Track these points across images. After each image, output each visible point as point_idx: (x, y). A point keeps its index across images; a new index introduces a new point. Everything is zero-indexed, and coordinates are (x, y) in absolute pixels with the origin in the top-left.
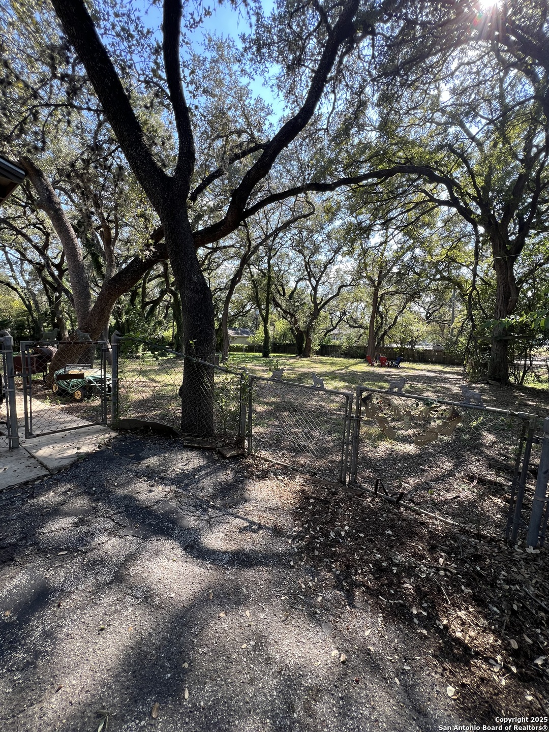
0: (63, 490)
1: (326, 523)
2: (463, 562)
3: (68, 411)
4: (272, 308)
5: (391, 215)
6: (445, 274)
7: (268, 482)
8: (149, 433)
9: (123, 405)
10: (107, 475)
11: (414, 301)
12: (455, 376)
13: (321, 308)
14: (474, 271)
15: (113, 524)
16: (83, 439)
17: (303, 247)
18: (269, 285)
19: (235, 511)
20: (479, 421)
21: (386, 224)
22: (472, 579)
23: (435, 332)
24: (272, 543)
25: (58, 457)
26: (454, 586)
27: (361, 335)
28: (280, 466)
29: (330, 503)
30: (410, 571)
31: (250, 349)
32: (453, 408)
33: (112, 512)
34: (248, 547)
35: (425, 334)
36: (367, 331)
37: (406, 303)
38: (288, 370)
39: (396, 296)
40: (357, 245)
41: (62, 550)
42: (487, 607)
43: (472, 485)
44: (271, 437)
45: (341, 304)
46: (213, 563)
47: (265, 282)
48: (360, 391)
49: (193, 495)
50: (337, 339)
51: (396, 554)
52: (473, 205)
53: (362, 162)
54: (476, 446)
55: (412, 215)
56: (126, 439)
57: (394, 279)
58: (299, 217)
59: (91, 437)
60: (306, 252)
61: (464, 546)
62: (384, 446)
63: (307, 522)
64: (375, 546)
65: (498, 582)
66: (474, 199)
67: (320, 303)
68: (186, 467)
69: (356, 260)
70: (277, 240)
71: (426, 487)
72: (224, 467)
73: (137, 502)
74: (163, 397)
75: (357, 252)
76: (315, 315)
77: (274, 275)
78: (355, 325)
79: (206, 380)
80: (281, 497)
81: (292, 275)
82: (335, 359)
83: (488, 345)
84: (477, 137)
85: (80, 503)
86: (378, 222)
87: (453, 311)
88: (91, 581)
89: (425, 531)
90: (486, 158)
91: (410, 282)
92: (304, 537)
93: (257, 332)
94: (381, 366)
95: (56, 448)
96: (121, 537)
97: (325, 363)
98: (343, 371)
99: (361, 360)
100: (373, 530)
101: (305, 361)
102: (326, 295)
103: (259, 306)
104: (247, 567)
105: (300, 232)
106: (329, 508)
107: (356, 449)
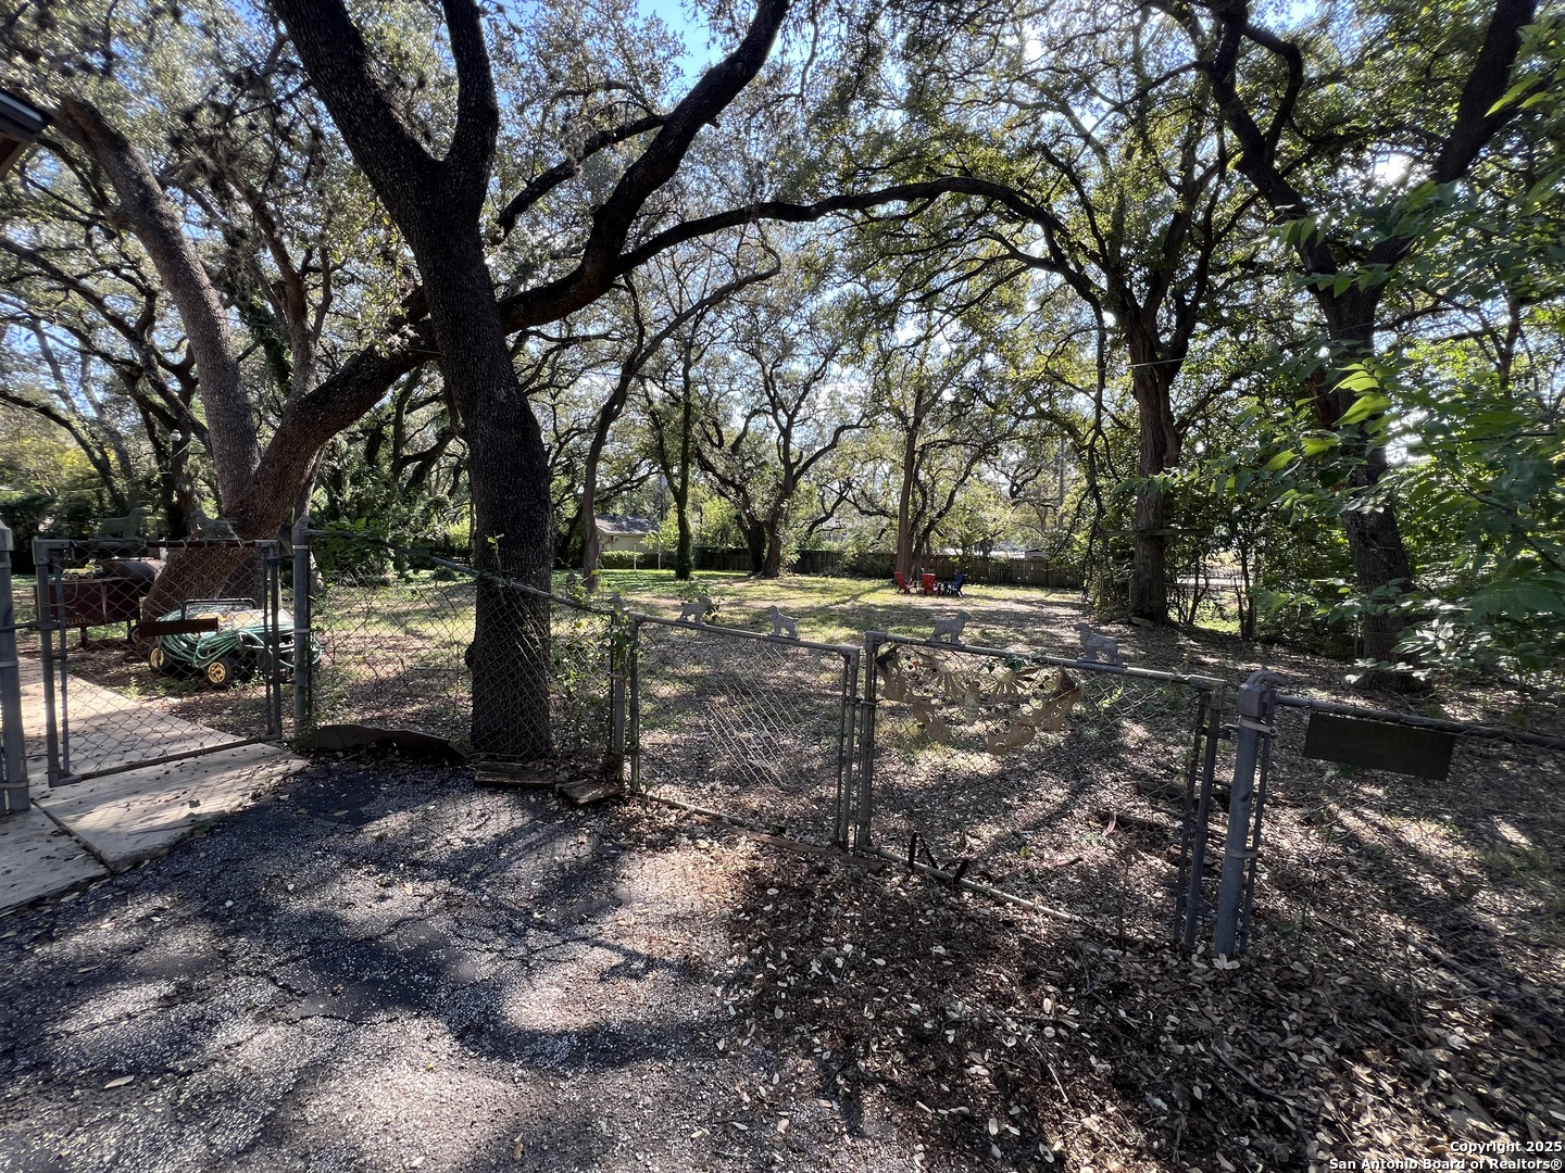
0: (141, 913)
1: (801, 942)
2: (1092, 1001)
3: (187, 713)
4: (695, 473)
5: (935, 283)
6: (1045, 406)
7: (675, 856)
8: (391, 757)
9: (325, 691)
10: (270, 866)
11: (986, 461)
12: (1069, 611)
13: (800, 473)
14: (1098, 400)
15: (272, 989)
16: (213, 779)
17: (759, 343)
18: (687, 423)
19: (593, 930)
20: (1115, 697)
21: (928, 300)
22: (1111, 1039)
23: (1028, 523)
24: (677, 1001)
25: (137, 828)
26: (1075, 1058)
27: (883, 531)
28: (703, 818)
29: (813, 895)
30: (982, 1034)
31: (649, 561)
32: (1064, 673)
33: (273, 960)
34: (617, 1016)
35: (1009, 527)
36: (896, 522)
37: (972, 463)
38: (730, 605)
39: (952, 450)
40: (870, 342)
41: (118, 1074)
42: (1142, 1098)
43: (1105, 833)
44: (688, 754)
45: (841, 466)
46: (529, 1064)
47: (679, 416)
48: (874, 644)
49: (492, 900)
50: (835, 539)
51: (952, 999)
52: (1092, 270)
53: (875, 171)
54: (1109, 751)
55: (978, 284)
56: (330, 773)
57: (946, 415)
58: (749, 280)
59: (235, 773)
60: (766, 355)
61: (1094, 966)
62: (930, 761)
63: (759, 943)
64: (909, 984)
65: (1163, 1039)
66: (1093, 257)
67: (797, 463)
68: (479, 834)
69: (868, 373)
70: (703, 326)
71: (1015, 842)
72: (571, 828)
73: (343, 930)
74: (435, 672)
75: (870, 358)
76: (787, 487)
77: (698, 403)
78: (871, 509)
79: (530, 627)
80: (702, 888)
81: (738, 402)
82: (831, 580)
83: (1128, 546)
84: (1094, 134)
85: (187, 942)
86: (911, 296)
87: (1062, 481)
88: (194, 1149)
89: (1013, 942)
90: (1112, 179)
91: (979, 422)
92: (752, 978)
93: (664, 526)
95: (136, 806)
96: (291, 1022)
97: (811, 589)
98: (847, 606)
99: (885, 582)
100: (905, 948)
101: (768, 586)
102: (809, 447)
103: (666, 468)
104: (613, 1065)
105: (753, 313)
106: (809, 906)
107: (869, 770)
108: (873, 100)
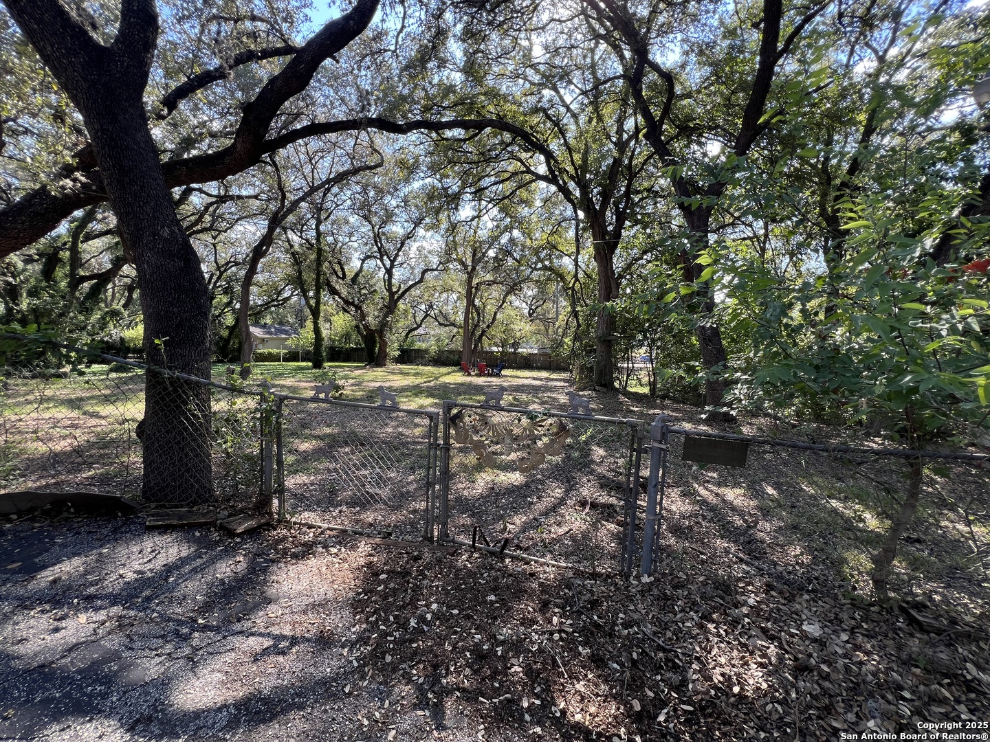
1: (403, 607)
2: (579, 613)
4: (325, 296)
5: (483, 183)
6: (547, 263)
7: (312, 562)
8: (65, 515)
11: (515, 294)
12: (562, 384)
13: (399, 298)
14: (576, 261)
17: (369, 211)
18: (319, 262)
19: (248, 624)
20: (588, 434)
21: (479, 193)
22: (590, 633)
23: (538, 332)
24: (314, 664)
26: (571, 649)
27: (454, 336)
28: (333, 533)
29: (411, 575)
30: (517, 646)
31: (293, 356)
32: (561, 421)
34: (268, 685)
35: (528, 334)
36: (461, 331)
37: (506, 295)
38: (352, 385)
39: (494, 287)
40: (443, 216)
42: (606, 666)
43: (584, 513)
44: (322, 489)
45: (426, 294)
47: (313, 257)
48: (448, 408)
49: (161, 616)
50: (423, 342)
51: (500, 628)
52: (572, 185)
53: (444, 108)
54: (585, 464)
55: (509, 186)
57: (491, 265)
58: (362, 169)
60: (375, 220)
61: (580, 593)
62: (484, 479)
63: (374, 613)
64: (474, 623)
65: (617, 628)
66: (572, 177)
67: (397, 292)
68: (149, 566)
69: (442, 236)
70: (330, 196)
71: (534, 524)
72: (230, 552)
74: (110, 443)
75: (443, 226)
76: (391, 307)
77: (327, 248)
78: (446, 323)
79: (193, 407)
80: (333, 581)
81: (355, 249)
82: (421, 367)
83: (593, 346)
84: (571, 106)
86: (468, 190)
87: (557, 307)
89: (535, 585)
90: (581, 134)
91: (510, 270)
92: (369, 638)
93: (303, 332)
94: (479, 375)
97: (408, 374)
98: (432, 384)
99: (455, 368)
100: (471, 600)
101: (379, 372)
102: (405, 282)
103: (304, 292)
104: (264, 721)
105: (365, 191)
106: (408, 582)
107: (446, 489)
108: (442, 63)
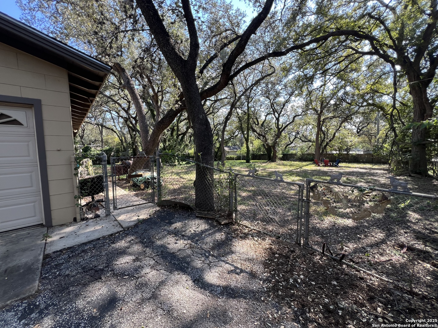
0: (129, 240)
1: (286, 272)
3: (137, 195)
4: (251, 133)
5: (327, 67)
6: (370, 102)
7: (247, 241)
8: (177, 208)
9: (164, 192)
10: (152, 232)
11: (347, 122)
12: (382, 171)
13: (282, 131)
14: (394, 97)
15: (154, 262)
16: (142, 211)
17: (269, 94)
18: (248, 119)
19: (226, 259)
20: (406, 203)
21: (324, 73)
23: (364, 142)
24: (249, 283)
25: (128, 221)
27: (310, 147)
28: (255, 231)
29: (290, 258)
30: (352, 315)
31: (239, 158)
32: (383, 194)
33: (154, 255)
34: (233, 284)
35: (357, 143)
36: (314, 144)
37: (342, 123)
38: (262, 170)
39: (334, 119)
40: (304, 89)
41: (126, 275)
43: (402, 252)
44: (250, 212)
45: (295, 128)
46: (210, 292)
47: (246, 117)
48: (309, 182)
49: (200, 247)
50: (294, 150)
51: (340, 300)
52: (390, 52)
53: (305, 36)
54: (403, 222)
55: (343, 65)
56: (164, 211)
57: (332, 108)
58: (266, 76)
59: (146, 210)
60: (271, 97)
61: (399, 300)
62: (329, 220)
63: (273, 270)
64: (324, 292)
67: (281, 128)
68: (197, 230)
69: (304, 98)
70: (253, 91)
71: (363, 250)
72: (220, 230)
73: (168, 250)
74: (187, 187)
75: (305, 94)
76: (278, 135)
77: (251, 113)
78: (306, 140)
79: (209, 177)
80: (256, 252)
81: (263, 112)
82: (293, 162)
83: (408, 148)
84: (390, 4)
85: (137, 248)
86: (318, 72)
87: (378, 127)
88: (139, 296)
89: (364, 285)
90: (398, 18)
91: (344, 109)
92: (271, 280)
93: (242, 148)
94: (325, 166)
95: (128, 216)
96: (157, 270)
97: (286, 165)
98: (298, 170)
99: (311, 163)
100: (322, 280)
101: (273, 164)
102: (285, 123)
103: (243, 132)
104: (232, 298)
105: (267, 85)
106: (289, 262)
107: (308, 221)
108: (304, 14)
